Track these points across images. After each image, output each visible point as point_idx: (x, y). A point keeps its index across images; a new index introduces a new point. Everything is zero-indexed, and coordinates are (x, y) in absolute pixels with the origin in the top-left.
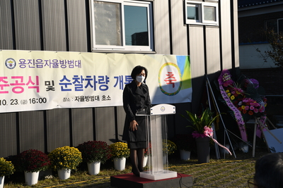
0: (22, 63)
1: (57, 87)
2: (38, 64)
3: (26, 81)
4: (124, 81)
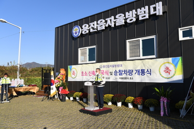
0: (104, 66)
1: (113, 74)
2: (108, 66)
3: (105, 72)
4: (140, 71)
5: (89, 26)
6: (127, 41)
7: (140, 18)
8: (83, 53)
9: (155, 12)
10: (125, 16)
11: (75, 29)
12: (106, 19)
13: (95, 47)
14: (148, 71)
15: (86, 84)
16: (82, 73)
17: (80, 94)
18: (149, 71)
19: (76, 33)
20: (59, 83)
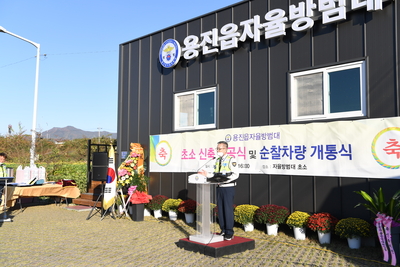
0: (235, 137)
1: (258, 156)
4: (325, 150)
5: (200, 40)
6: (292, 75)
7: (326, 20)
8: (185, 106)
9: (362, 4)
10: (287, 15)
11: (166, 47)
12: (242, 24)
13: (213, 90)
14: (343, 148)
15: (192, 180)
16: (185, 152)
17: (178, 202)
18: (347, 148)
19: (169, 58)
20: (127, 176)
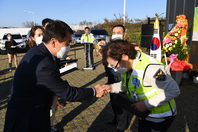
20: (171, 44)
